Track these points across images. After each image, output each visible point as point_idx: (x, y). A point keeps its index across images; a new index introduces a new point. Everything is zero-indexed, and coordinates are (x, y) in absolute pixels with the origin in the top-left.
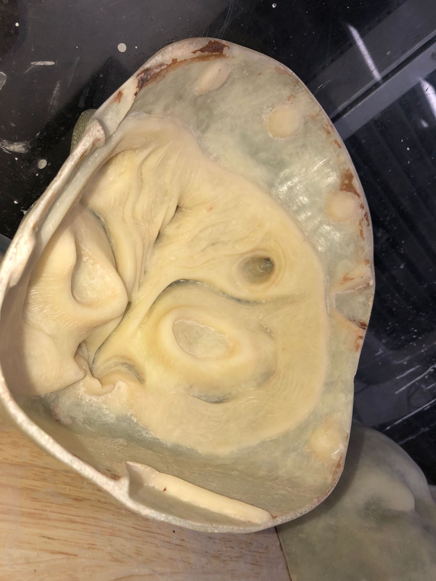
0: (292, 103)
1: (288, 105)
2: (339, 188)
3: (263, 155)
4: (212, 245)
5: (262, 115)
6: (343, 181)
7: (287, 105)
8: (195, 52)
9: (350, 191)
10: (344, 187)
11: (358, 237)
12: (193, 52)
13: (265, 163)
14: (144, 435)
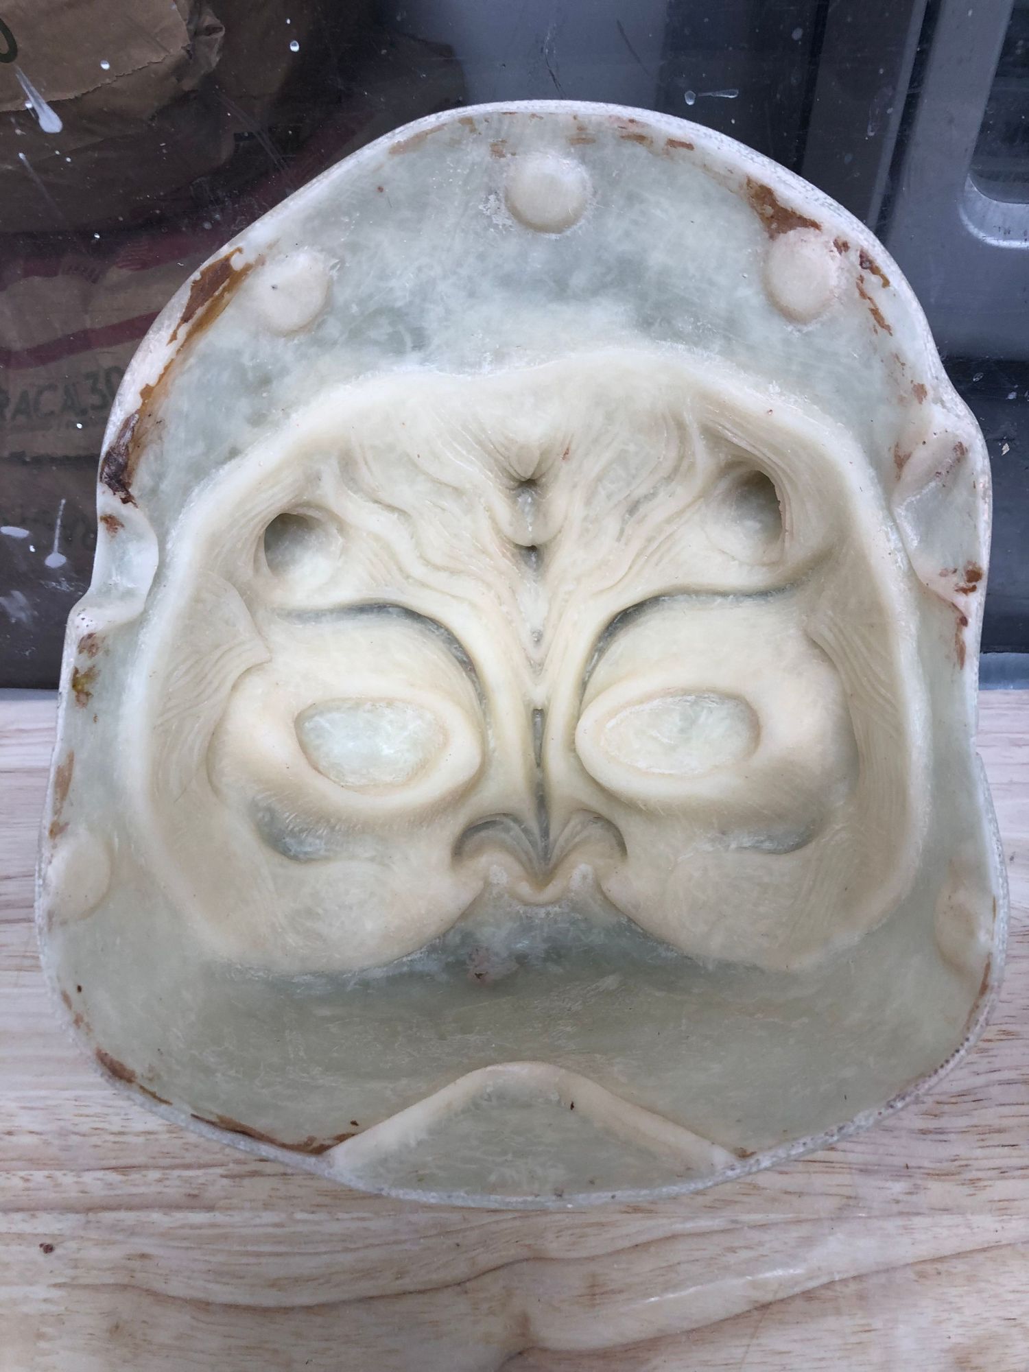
0: (514, 154)
1: (511, 164)
2: (766, 235)
3: (579, 279)
4: (630, 515)
5: (492, 220)
6: (762, 215)
7: (509, 165)
8: (174, 337)
9: (792, 227)
10: (774, 226)
11: (876, 331)
12: (171, 341)
13: (597, 289)
14: (664, 954)
